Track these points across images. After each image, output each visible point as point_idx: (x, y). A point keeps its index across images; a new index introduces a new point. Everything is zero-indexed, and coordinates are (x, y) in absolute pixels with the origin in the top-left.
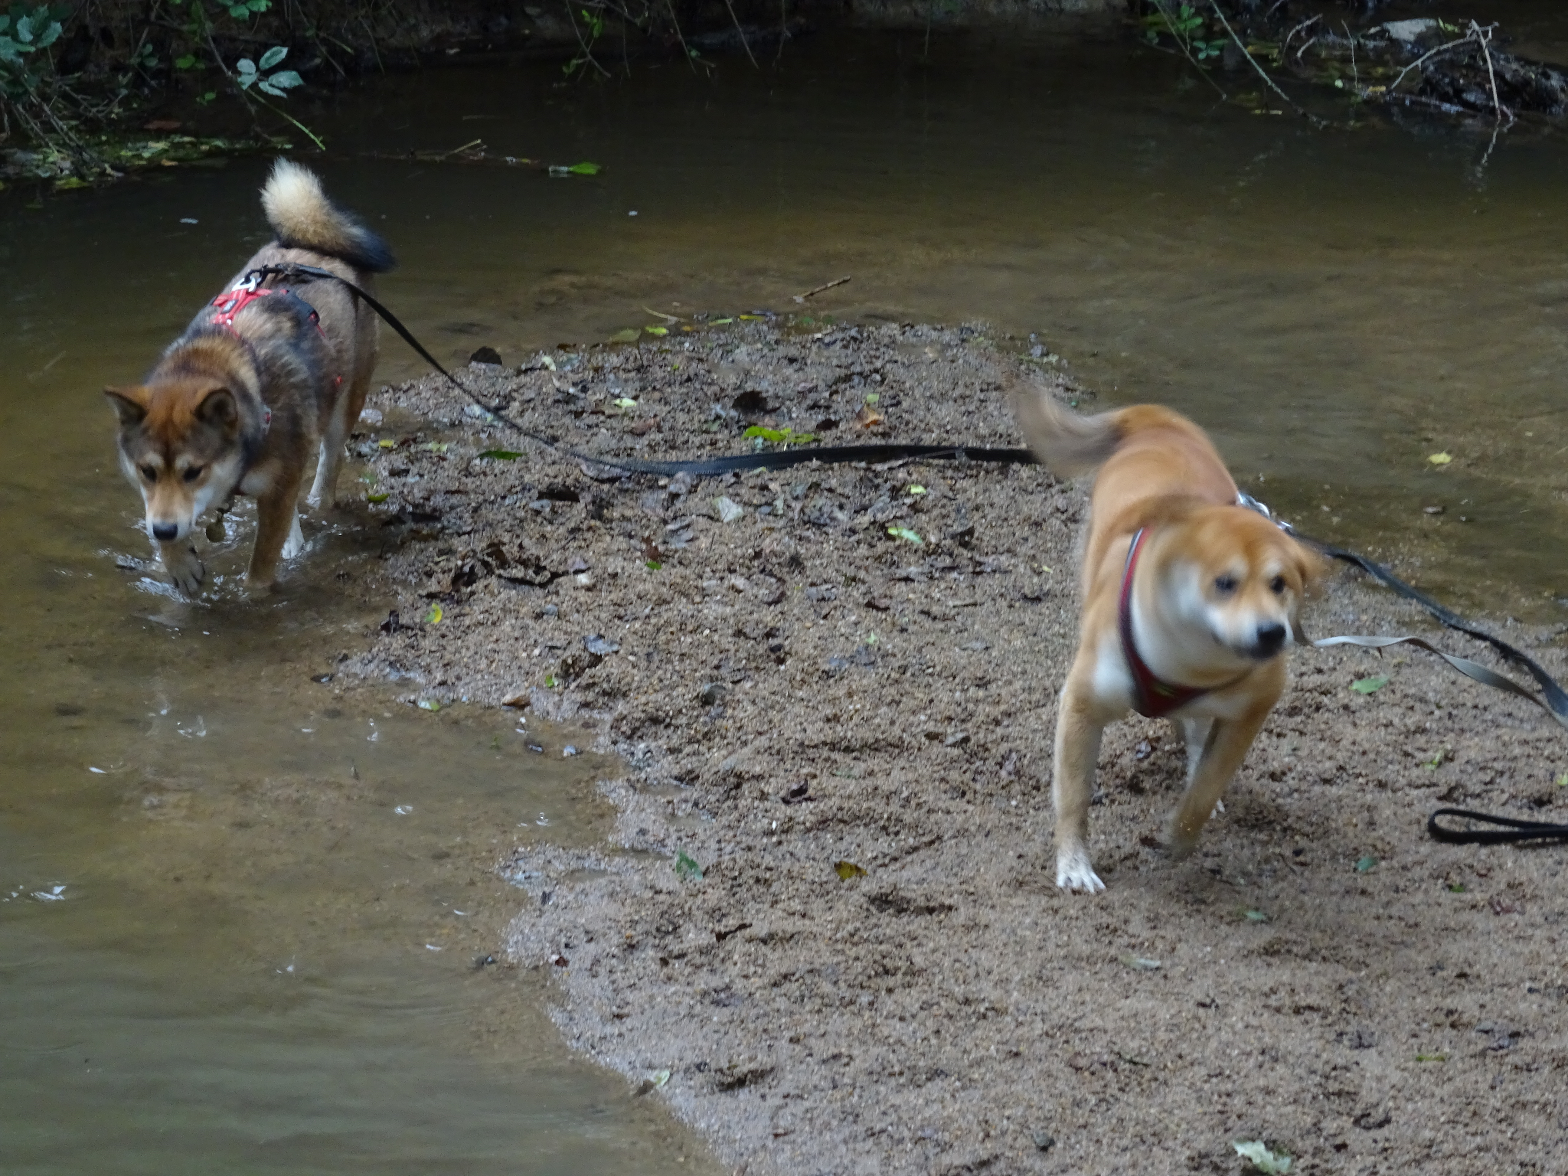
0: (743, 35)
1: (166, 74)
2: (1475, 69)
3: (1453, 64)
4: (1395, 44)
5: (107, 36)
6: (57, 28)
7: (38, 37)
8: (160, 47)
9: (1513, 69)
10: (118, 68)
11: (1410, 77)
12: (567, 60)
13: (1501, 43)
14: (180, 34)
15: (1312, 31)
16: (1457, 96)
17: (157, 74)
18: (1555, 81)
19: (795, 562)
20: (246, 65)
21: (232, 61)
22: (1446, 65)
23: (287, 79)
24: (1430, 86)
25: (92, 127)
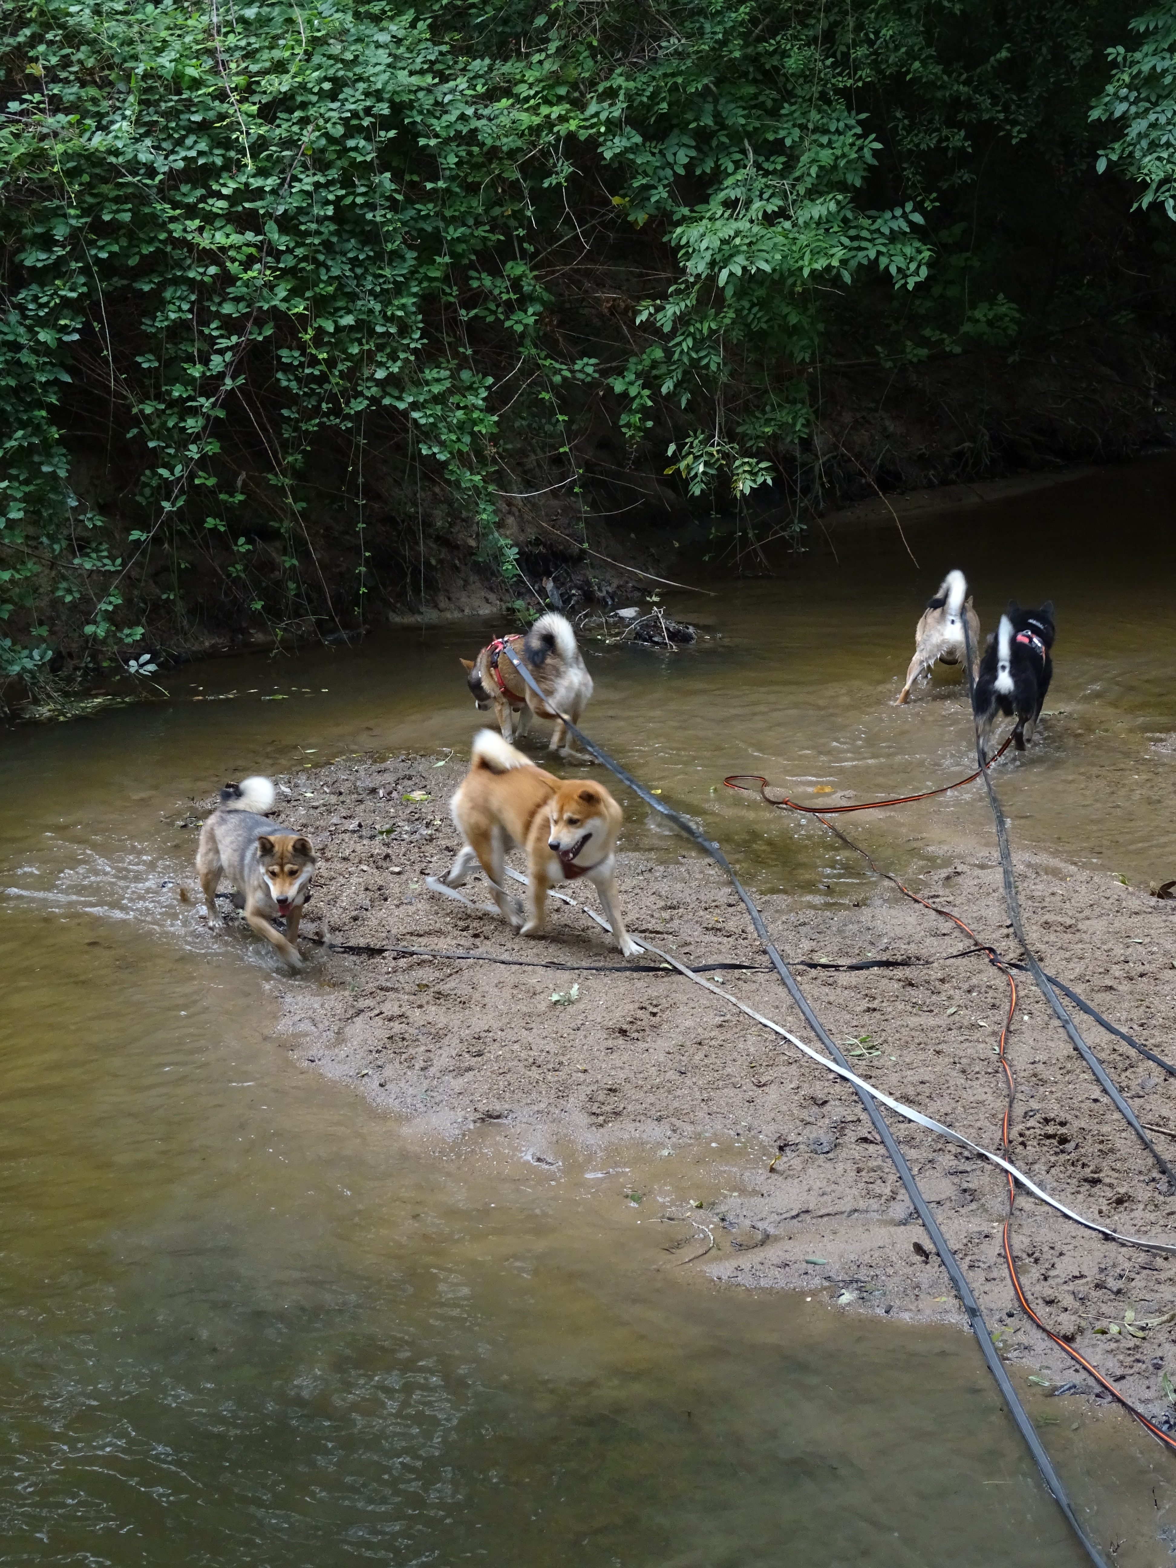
0: (344, 635)
1: (98, 670)
2: (657, 627)
3: (647, 626)
4: (622, 619)
5: (70, 655)
6: (50, 653)
7: (42, 658)
8: (94, 657)
9: (673, 626)
10: (76, 668)
11: (629, 633)
12: (271, 651)
13: (666, 616)
14: (102, 652)
15: (586, 616)
16: (650, 639)
17: (93, 670)
18: (691, 630)
19: (387, 857)
20: (132, 663)
21: (127, 662)
22: (646, 626)
23: (152, 667)
24: (638, 636)
25: (66, 694)
